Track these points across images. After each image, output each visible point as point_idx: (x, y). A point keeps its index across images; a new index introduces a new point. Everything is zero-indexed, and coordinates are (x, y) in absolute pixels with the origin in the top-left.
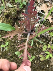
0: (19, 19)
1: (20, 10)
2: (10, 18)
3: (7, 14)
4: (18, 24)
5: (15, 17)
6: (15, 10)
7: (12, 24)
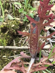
0: (20, 36)
1: (24, 25)
2: (7, 32)
3: (4, 27)
4: (17, 42)
5: (16, 33)
6: (17, 22)
7: (8, 41)
